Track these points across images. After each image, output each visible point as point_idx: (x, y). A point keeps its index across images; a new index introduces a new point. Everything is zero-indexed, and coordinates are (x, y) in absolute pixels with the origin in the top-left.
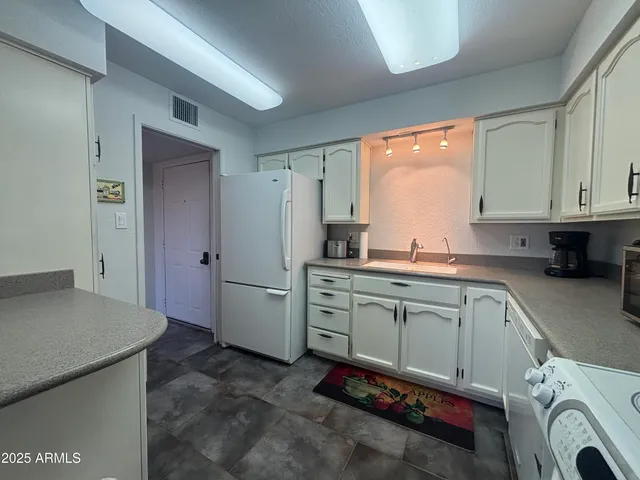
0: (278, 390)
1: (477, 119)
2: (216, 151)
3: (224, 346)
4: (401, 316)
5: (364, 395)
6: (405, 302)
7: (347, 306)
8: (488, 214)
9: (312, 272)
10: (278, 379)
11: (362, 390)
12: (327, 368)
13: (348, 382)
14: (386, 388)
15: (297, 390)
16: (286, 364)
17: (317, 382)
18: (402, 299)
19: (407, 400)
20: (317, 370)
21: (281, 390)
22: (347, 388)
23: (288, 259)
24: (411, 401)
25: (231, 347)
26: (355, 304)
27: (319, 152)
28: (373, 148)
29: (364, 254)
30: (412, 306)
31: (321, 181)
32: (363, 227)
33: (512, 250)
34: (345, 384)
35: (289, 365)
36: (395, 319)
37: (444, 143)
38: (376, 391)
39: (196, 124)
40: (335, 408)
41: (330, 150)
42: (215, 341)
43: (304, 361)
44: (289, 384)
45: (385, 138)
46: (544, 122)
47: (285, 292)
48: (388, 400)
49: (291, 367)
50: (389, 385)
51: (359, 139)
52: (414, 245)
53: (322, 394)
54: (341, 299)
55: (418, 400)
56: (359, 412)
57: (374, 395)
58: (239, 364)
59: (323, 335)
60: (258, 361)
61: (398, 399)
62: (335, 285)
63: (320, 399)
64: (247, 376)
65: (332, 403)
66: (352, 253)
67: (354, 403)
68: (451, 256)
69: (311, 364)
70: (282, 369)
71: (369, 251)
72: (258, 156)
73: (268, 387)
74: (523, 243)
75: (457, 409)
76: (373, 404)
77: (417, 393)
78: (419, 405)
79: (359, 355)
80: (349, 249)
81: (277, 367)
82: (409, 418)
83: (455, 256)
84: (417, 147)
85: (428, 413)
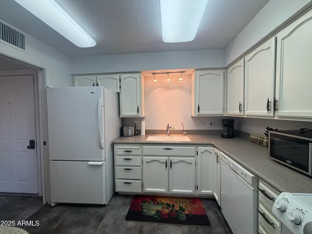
0: (102, 227)
1: (196, 70)
2: (41, 69)
3: (53, 205)
4: (169, 165)
5: (154, 213)
6: (171, 158)
7: (140, 164)
8: (202, 112)
9: (116, 147)
10: (100, 219)
11: (152, 209)
12: (128, 201)
13: (144, 207)
14: (163, 204)
15: (115, 223)
16: (104, 206)
17: (125, 213)
18: (169, 156)
19: (175, 208)
20: (124, 204)
21: (105, 226)
22: (145, 211)
23: (103, 141)
24: (177, 208)
25: (58, 204)
26: (144, 162)
27: (117, 76)
28: (146, 78)
29: (143, 133)
30: (174, 159)
31: (119, 93)
32: (142, 119)
33: (207, 127)
34: (142, 209)
35: (106, 205)
36: (166, 167)
37: (181, 79)
38: (159, 208)
39: (23, 47)
40: (141, 227)
41: (123, 76)
42: (44, 202)
43: (114, 201)
44: (108, 220)
45: (153, 74)
46: (220, 75)
47: (102, 163)
48: (167, 211)
49: (107, 207)
50: (164, 201)
51: (140, 72)
52: (168, 127)
53: (132, 220)
54: (136, 160)
55: (180, 206)
56: (155, 225)
57: (159, 211)
58: (69, 216)
59: (126, 183)
60: (82, 209)
61: (171, 209)
62: (133, 153)
63: (131, 224)
64: (78, 224)
65: (139, 224)
66: (137, 133)
67: (150, 219)
68: (184, 131)
69: (119, 201)
70: (101, 211)
71: (146, 130)
72: (73, 75)
73: (95, 227)
74: (211, 124)
75: (197, 205)
76: (160, 216)
77: (178, 202)
78: (182, 209)
79: (147, 189)
80: (135, 130)
81: (96, 209)
82: (180, 218)
83: (186, 131)
84: (168, 80)
85: (186, 212)
